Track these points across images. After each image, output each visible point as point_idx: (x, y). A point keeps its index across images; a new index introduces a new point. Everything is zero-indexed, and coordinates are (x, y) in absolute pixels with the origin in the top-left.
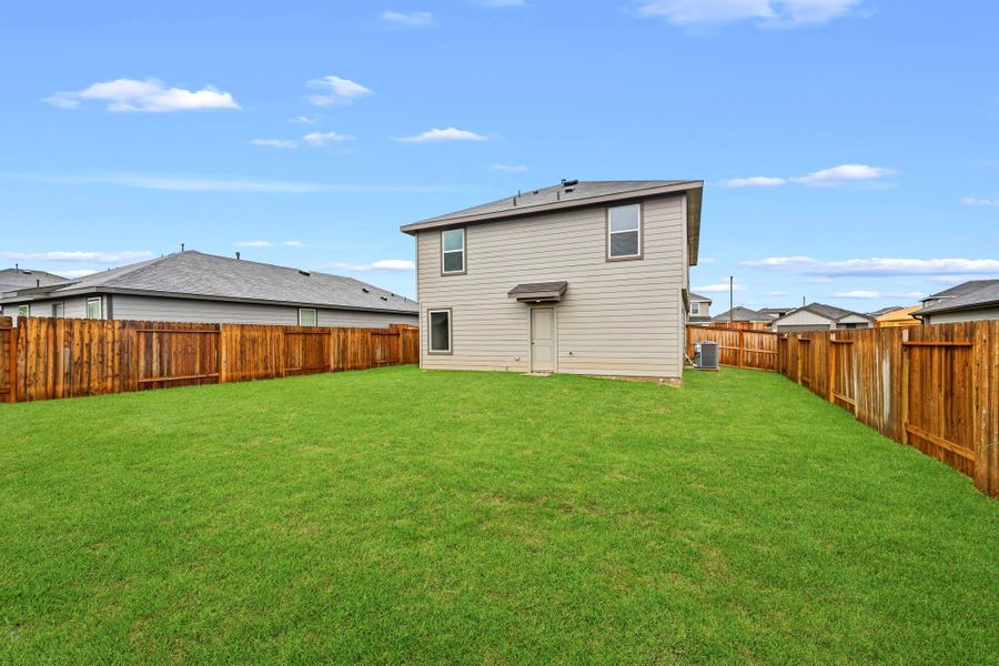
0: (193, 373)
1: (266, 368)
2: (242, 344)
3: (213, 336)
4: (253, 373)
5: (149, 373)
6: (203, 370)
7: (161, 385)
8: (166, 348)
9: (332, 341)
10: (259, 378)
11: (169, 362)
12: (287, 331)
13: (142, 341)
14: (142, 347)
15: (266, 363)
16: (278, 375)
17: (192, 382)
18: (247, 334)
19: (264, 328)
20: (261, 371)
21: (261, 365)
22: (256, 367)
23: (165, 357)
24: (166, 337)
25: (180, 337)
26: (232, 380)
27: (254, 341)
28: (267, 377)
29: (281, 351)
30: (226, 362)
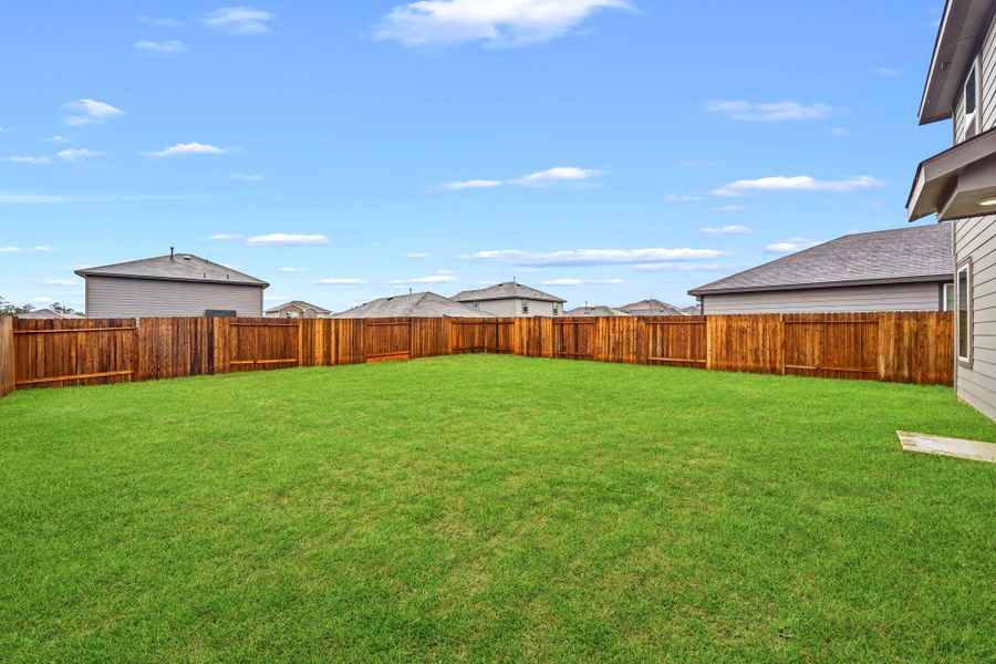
0: (685, 357)
1: (757, 361)
2: (728, 334)
3: (702, 327)
4: (739, 364)
5: (655, 354)
6: (693, 356)
7: (662, 363)
8: (665, 335)
9: (881, 335)
10: (745, 370)
11: (667, 346)
12: (791, 321)
13: (651, 330)
14: (651, 334)
15: (756, 355)
16: (774, 371)
17: (684, 364)
18: (734, 324)
19: (755, 318)
20: (751, 364)
21: (750, 357)
22: (744, 358)
23: (665, 343)
24: (666, 327)
25: (675, 327)
26: (717, 368)
27: (742, 331)
28: (757, 371)
29: (779, 344)
30: (711, 350)
